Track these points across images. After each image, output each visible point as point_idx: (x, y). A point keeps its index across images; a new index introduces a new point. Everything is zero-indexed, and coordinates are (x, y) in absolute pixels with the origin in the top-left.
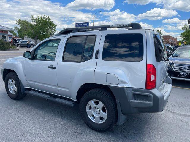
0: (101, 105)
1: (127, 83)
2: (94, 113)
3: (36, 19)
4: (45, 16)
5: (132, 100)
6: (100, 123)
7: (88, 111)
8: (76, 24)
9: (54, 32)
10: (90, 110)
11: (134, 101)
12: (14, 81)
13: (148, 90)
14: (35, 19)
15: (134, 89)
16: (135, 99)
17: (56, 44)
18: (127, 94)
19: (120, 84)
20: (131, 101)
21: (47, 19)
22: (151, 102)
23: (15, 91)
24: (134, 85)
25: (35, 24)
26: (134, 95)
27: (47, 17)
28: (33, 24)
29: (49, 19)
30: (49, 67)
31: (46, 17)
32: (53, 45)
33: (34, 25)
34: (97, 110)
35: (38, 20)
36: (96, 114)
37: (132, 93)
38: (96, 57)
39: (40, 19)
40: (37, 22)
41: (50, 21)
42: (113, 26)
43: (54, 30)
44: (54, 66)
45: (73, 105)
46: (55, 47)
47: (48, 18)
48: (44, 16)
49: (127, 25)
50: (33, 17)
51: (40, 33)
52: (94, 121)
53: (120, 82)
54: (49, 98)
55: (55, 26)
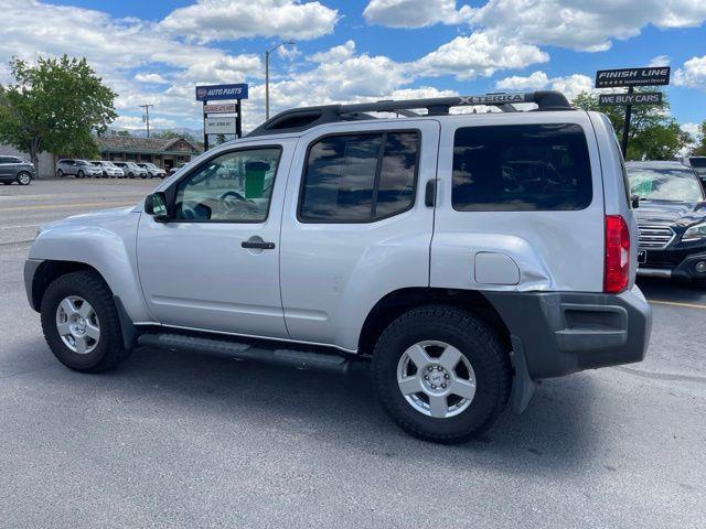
0: (452, 355)
1: (544, 278)
2: (426, 385)
3: (33, 71)
4: (70, 59)
5: (563, 329)
6: (448, 415)
7: (403, 379)
8: (198, 88)
9: (110, 122)
10: (413, 378)
11: (567, 332)
12: (85, 304)
13: (613, 295)
14: (28, 71)
15: (567, 297)
16: (571, 328)
17: (118, 165)
18: (546, 314)
19: (524, 281)
20: (561, 332)
21: (76, 69)
22: (623, 332)
23: (90, 342)
24: (567, 284)
25: (29, 89)
26: (569, 312)
27: (78, 63)
28: (20, 91)
29: (86, 71)
30: (245, 245)
31: (74, 61)
32: (105, 173)
33: (25, 92)
34: (435, 373)
35: (43, 73)
36: (433, 387)
37: (561, 307)
38: (430, 202)
39: (51, 70)
40: (35, 83)
41: (91, 75)
42: (471, 100)
43: (107, 111)
44: (267, 240)
45: (345, 368)
46: (113, 177)
47: (81, 65)
48: (66, 56)
49: (522, 97)
50: (21, 64)
51: (51, 123)
52: (428, 413)
53: (523, 277)
54: (245, 354)
55: (112, 96)
